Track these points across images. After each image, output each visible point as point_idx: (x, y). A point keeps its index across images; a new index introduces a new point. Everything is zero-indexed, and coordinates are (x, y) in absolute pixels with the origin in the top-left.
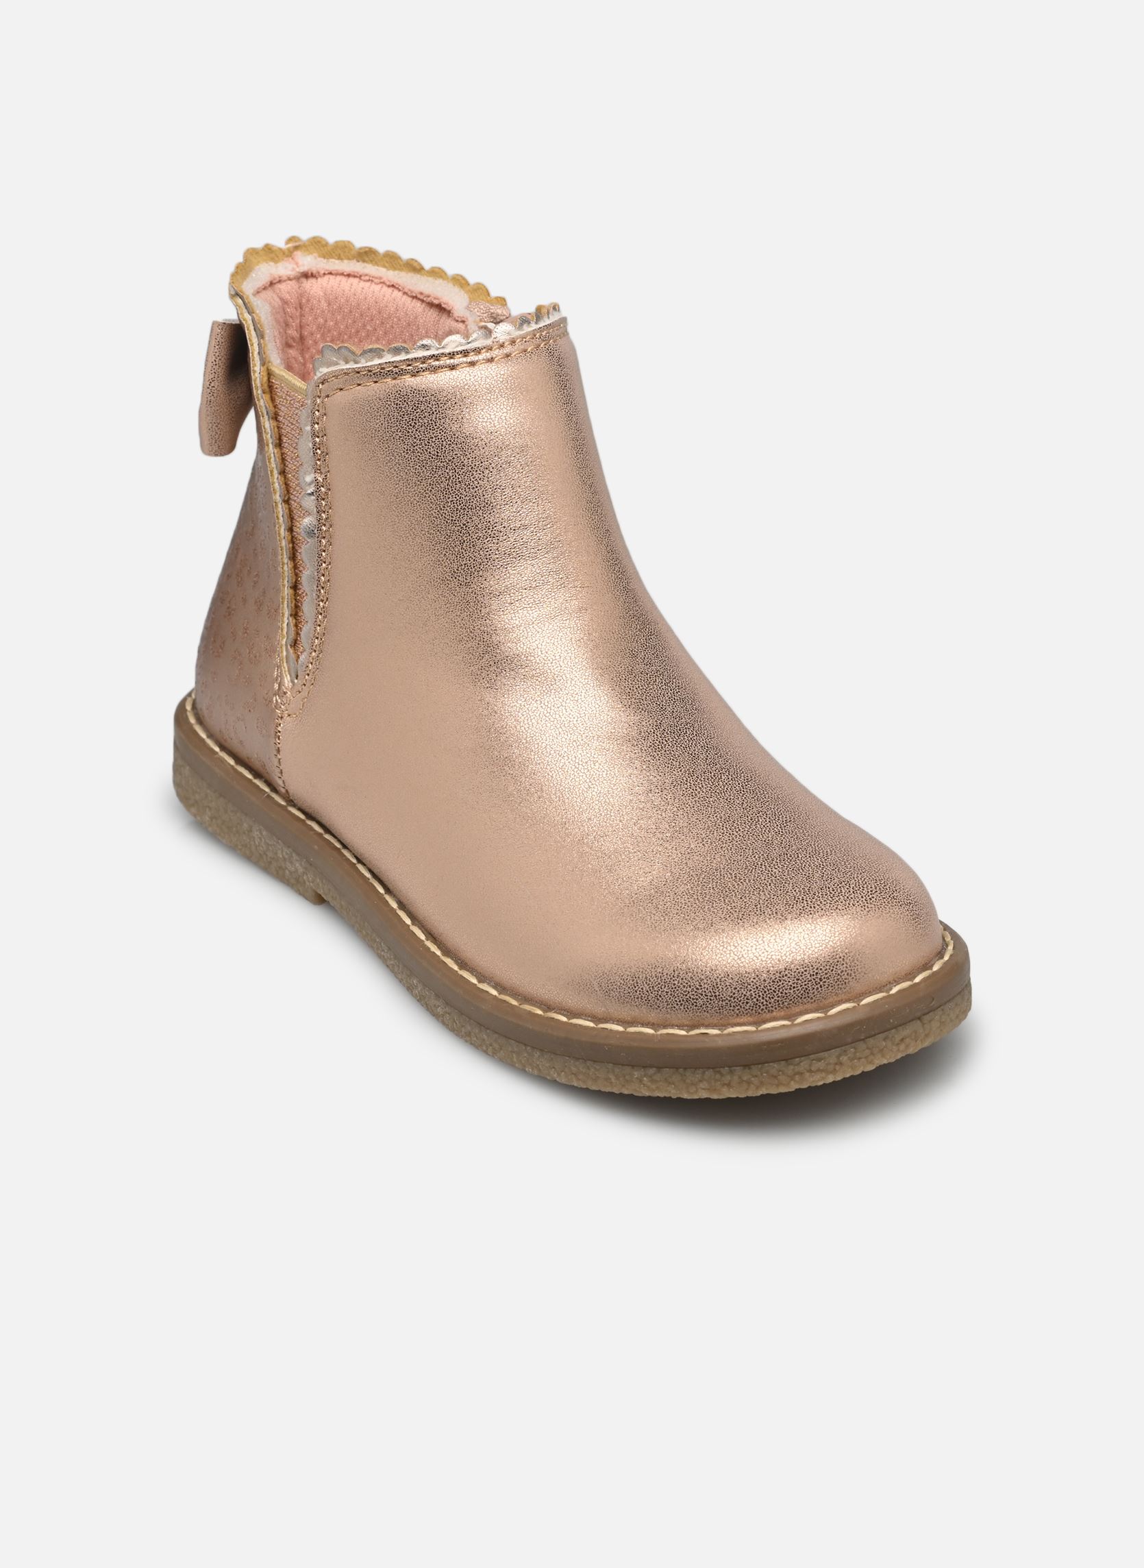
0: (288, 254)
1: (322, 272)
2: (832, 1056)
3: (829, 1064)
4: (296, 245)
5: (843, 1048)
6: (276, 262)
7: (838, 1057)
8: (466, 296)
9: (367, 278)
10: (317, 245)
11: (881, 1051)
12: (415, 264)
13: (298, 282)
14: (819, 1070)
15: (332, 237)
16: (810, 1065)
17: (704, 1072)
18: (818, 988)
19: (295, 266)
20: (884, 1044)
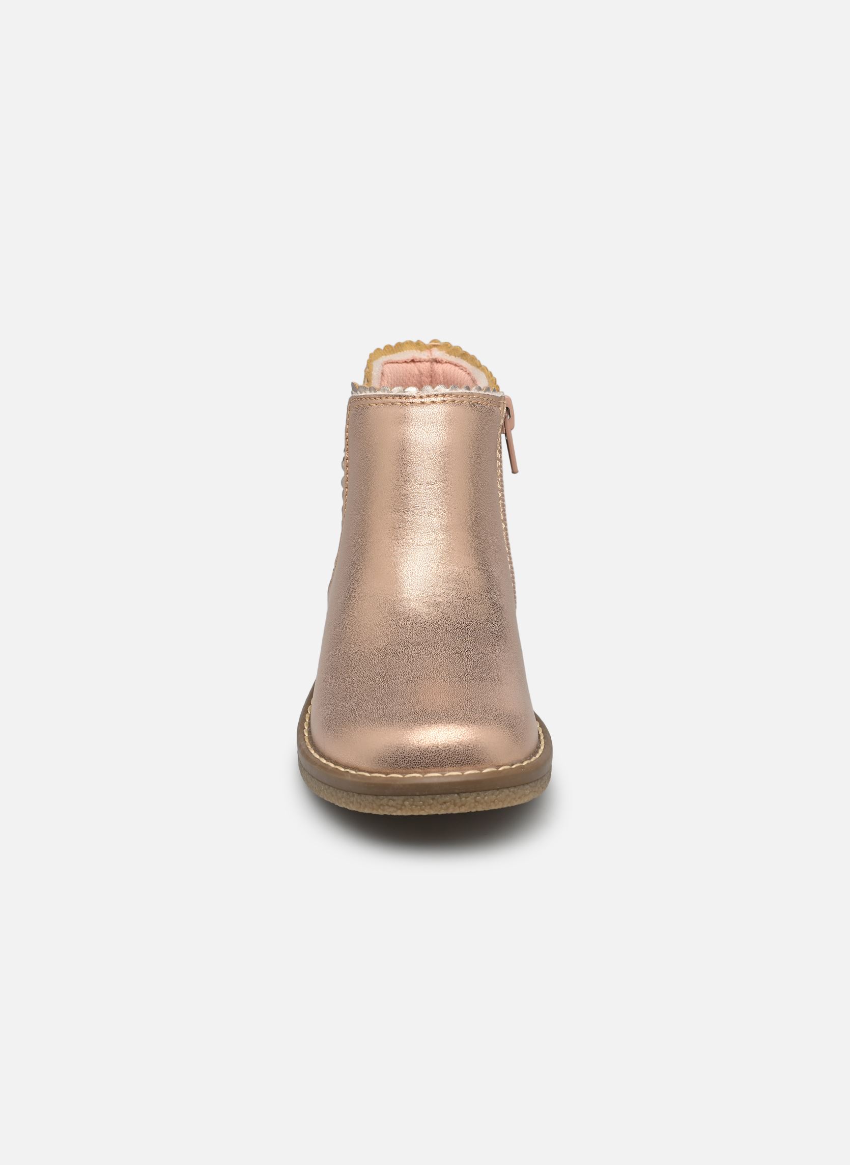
0: (430, 347)
1: (445, 361)
2: (399, 800)
3: (397, 804)
4: (435, 344)
5: (406, 797)
6: (421, 351)
7: (404, 801)
8: (487, 382)
9: (461, 368)
10: (447, 347)
11: (430, 805)
12: (478, 363)
13: (431, 364)
14: (392, 806)
15: (454, 343)
16: (388, 802)
17: (343, 793)
18: (402, 761)
19: (429, 355)
20: (432, 802)
